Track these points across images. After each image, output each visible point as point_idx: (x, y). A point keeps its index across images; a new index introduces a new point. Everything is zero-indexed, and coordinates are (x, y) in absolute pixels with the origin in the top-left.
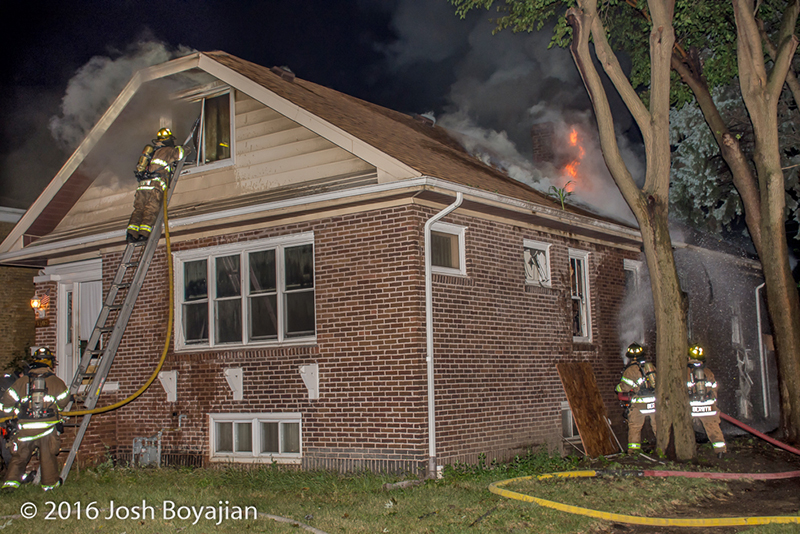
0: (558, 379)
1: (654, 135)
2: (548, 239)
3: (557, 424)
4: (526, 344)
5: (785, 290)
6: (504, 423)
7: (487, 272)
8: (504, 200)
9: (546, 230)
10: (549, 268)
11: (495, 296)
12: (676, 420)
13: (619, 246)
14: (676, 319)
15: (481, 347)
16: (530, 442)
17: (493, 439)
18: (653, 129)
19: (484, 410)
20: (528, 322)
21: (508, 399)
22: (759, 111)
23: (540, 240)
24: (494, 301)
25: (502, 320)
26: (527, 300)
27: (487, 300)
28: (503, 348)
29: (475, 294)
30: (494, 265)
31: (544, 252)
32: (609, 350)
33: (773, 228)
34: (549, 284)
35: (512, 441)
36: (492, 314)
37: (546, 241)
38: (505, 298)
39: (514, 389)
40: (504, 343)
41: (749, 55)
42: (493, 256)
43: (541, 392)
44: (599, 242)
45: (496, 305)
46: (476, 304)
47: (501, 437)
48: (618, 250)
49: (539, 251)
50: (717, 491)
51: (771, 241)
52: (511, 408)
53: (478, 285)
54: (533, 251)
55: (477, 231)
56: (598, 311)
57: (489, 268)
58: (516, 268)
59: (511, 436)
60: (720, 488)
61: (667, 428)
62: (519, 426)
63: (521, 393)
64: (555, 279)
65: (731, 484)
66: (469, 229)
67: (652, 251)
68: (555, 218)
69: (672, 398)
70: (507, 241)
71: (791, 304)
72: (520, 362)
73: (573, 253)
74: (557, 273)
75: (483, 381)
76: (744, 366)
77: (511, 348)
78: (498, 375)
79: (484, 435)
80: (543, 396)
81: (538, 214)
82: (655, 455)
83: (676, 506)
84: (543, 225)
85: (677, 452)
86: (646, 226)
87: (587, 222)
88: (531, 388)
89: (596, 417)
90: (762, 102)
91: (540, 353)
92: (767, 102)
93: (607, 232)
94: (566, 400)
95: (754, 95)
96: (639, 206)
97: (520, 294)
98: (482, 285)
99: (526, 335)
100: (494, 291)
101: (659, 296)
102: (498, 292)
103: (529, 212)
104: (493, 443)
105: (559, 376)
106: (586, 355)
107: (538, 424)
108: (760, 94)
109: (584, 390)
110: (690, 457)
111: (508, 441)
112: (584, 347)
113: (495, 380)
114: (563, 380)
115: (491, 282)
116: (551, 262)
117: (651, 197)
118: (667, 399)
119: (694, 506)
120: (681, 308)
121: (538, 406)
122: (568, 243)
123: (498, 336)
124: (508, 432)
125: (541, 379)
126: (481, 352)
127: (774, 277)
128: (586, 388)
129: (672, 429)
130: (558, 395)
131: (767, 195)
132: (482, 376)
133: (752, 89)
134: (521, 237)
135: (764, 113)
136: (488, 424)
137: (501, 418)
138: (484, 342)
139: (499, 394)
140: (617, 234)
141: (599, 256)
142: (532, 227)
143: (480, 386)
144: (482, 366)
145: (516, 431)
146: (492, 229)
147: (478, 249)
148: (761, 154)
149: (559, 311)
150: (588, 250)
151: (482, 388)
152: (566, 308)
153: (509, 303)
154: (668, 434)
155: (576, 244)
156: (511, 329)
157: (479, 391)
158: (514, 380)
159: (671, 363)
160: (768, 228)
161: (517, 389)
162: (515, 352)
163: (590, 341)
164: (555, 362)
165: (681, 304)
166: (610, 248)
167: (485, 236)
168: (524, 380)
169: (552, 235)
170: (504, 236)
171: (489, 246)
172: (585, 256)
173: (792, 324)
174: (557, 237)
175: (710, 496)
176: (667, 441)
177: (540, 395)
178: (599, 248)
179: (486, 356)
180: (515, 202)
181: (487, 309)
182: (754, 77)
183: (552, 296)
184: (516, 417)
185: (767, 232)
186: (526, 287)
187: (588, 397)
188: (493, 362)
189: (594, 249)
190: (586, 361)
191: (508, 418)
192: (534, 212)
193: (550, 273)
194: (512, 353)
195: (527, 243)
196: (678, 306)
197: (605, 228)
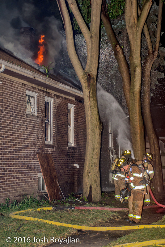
0: (37, 161)
1: (92, 44)
2: (37, 91)
3: (36, 184)
4: (25, 143)
5: (138, 123)
6: (13, 183)
7: (9, 106)
8: (23, 70)
9: (36, 86)
10: (36, 106)
11: (13, 119)
12: (93, 183)
13: (67, 97)
14: (96, 135)
15: (5, 144)
16: (24, 193)
17: (8, 191)
18: (92, 41)
19: (5, 176)
20: (26, 132)
21: (16, 171)
22: (133, 36)
23: (33, 91)
24: (12, 121)
25: (15, 131)
26: (26, 121)
27: (9, 120)
28: (15, 145)
29: (4, 117)
30: (13, 103)
31: (34, 97)
32: (59, 148)
33: (135, 93)
34: (36, 114)
35: (16, 192)
36: (11, 128)
37: (35, 92)
38: (17, 120)
39: (18, 166)
40: (16, 143)
41: (131, 6)
42: (13, 98)
43: (30, 168)
44: (58, 94)
45: (13, 123)
46: (4, 122)
47: (11, 191)
48: (66, 98)
49: (32, 97)
50: (114, 216)
51: (134, 99)
52: (16, 176)
53: (5, 113)
54: (29, 96)
55: (6, 84)
56: (56, 129)
57: (11, 104)
58: (22, 105)
59: (16, 190)
60: (115, 214)
61: (89, 186)
62: (19, 185)
63: (21, 168)
64: (39, 111)
65: (119, 212)
66: (3, 83)
67: (88, 101)
68: (43, 81)
69: (92, 172)
70: (19, 91)
71: (140, 130)
72: (22, 153)
73: (47, 99)
74: (40, 108)
75: (5, 161)
76: (113, 158)
77: (18, 145)
78: (12, 159)
79: (4, 189)
80: (31, 170)
81: (36, 78)
82: (82, 200)
83: (100, 222)
84: (35, 84)
85: (92, 198)
86: (86, 88)
87: (56, 84)
88: (26, 166)
89: (54, 181)
90: (135, 31)
91: (31, 148)
92: (137, 31)
93: (64, 90)
94: (40, 172)
95: (132, 27)
96: (83, 78)
97: (24, 118)
98: (7, 113)
99: (25, 139)
100: (12, 116)
101: (89, 123)
102: (14, 117)
103: (32, 77)
104: (8, 194)
105: (38, 160)
106: (50, 150)
107: (28, 184)
108: (134, 26)
109: (49, 168)
110: (98, 201)
111: (14, 193)
112: (49, 146)
113: (10, 161)
114: (40, 162)
115: (11, 111)
116: (37, 103)
117: (89, 75)
118: (90, 172)
119: (107, 222)
120: (99, 129)
121: (28, 175)
122: (45, 94)
123: (13, 139)
124: (14, 188)
125: (30, 162)
126: (5, 147)
127: (134, 117)
128: (49, 166)
129: (91, 187)
130: (37, 170)
131: (134, 77)
132: (5, 159)
133: (131, 24)
134: (25, 89)
135: (135, 37)
136: (6, 184)
137: (12, 181)
138: (7, 142)
139: (11, 169)
140: (68, 91)
141: (58, 101)
142: (30, 84)
143: (4, 164)
144: (5, 154)
145: (18, 187)
146: (12, 84)
147: (6, 94)
148: (132, 57)
149: (40, 128)
150: (53, 98)
151: (5, 165)
152: (43, 126)
153: (19, 122)
154: (89, 190)
155: (48, 94)
156: (19, 136)
157: (3, 167)
158: (19, 162)
159: (93, 156)
160: (133, 93)
161: (20, 166)
162: (20, 148)
163: (51, 143)
164: (37, 153)
165: (99, 128)
166: (62, 97)
167: (9, 88)
168: (23, 162)
169: (38, 89)
170: (17, 88)
171: (11, 93)
172: (51, 101)
173: (140, 139)
174: (41, 90)
175: (112, 218)
176: (88, 193)
177: (29, 169)
178: (58, 97)
179: (7, 149)
180: (27, 72)
181: (9, 125)
182: (132, 18)
183: (37, 120)
184: (19, 180)
185: (132, 95)
186: (26, 115)
187: (50, 171)
188: (10, 152)
189: (56, 97)
190: (49, 153)
191: (15, 181)
192: (34, 78)
193: (36, 108)
194: (19, 148)
195: (28, 93)
196: (98, 128)
197: (64, 87)
